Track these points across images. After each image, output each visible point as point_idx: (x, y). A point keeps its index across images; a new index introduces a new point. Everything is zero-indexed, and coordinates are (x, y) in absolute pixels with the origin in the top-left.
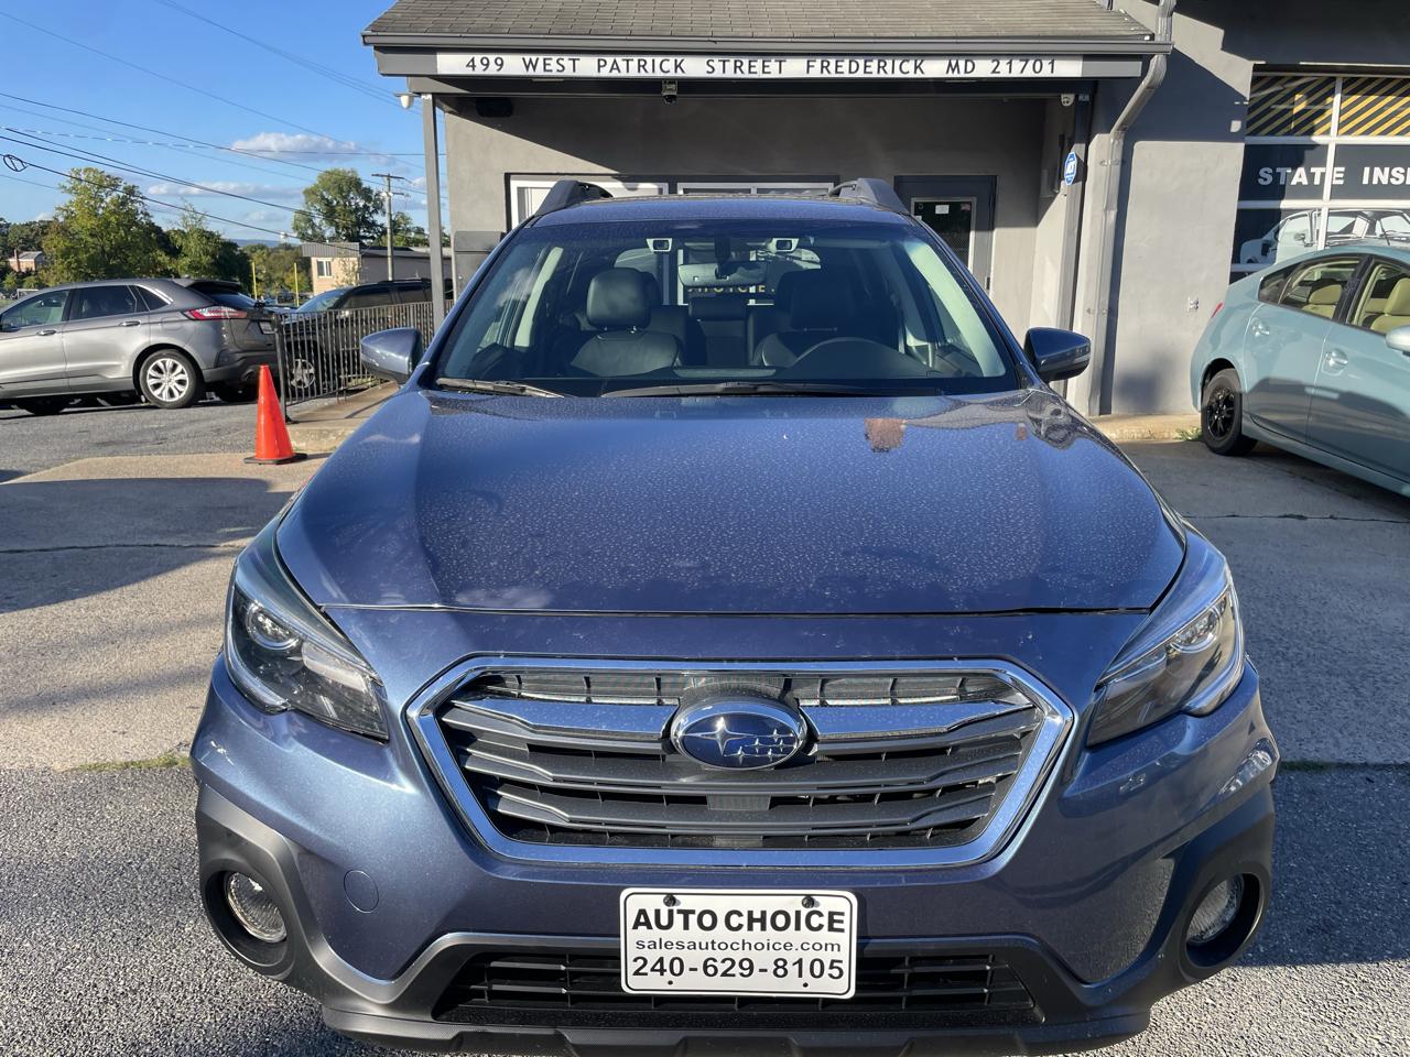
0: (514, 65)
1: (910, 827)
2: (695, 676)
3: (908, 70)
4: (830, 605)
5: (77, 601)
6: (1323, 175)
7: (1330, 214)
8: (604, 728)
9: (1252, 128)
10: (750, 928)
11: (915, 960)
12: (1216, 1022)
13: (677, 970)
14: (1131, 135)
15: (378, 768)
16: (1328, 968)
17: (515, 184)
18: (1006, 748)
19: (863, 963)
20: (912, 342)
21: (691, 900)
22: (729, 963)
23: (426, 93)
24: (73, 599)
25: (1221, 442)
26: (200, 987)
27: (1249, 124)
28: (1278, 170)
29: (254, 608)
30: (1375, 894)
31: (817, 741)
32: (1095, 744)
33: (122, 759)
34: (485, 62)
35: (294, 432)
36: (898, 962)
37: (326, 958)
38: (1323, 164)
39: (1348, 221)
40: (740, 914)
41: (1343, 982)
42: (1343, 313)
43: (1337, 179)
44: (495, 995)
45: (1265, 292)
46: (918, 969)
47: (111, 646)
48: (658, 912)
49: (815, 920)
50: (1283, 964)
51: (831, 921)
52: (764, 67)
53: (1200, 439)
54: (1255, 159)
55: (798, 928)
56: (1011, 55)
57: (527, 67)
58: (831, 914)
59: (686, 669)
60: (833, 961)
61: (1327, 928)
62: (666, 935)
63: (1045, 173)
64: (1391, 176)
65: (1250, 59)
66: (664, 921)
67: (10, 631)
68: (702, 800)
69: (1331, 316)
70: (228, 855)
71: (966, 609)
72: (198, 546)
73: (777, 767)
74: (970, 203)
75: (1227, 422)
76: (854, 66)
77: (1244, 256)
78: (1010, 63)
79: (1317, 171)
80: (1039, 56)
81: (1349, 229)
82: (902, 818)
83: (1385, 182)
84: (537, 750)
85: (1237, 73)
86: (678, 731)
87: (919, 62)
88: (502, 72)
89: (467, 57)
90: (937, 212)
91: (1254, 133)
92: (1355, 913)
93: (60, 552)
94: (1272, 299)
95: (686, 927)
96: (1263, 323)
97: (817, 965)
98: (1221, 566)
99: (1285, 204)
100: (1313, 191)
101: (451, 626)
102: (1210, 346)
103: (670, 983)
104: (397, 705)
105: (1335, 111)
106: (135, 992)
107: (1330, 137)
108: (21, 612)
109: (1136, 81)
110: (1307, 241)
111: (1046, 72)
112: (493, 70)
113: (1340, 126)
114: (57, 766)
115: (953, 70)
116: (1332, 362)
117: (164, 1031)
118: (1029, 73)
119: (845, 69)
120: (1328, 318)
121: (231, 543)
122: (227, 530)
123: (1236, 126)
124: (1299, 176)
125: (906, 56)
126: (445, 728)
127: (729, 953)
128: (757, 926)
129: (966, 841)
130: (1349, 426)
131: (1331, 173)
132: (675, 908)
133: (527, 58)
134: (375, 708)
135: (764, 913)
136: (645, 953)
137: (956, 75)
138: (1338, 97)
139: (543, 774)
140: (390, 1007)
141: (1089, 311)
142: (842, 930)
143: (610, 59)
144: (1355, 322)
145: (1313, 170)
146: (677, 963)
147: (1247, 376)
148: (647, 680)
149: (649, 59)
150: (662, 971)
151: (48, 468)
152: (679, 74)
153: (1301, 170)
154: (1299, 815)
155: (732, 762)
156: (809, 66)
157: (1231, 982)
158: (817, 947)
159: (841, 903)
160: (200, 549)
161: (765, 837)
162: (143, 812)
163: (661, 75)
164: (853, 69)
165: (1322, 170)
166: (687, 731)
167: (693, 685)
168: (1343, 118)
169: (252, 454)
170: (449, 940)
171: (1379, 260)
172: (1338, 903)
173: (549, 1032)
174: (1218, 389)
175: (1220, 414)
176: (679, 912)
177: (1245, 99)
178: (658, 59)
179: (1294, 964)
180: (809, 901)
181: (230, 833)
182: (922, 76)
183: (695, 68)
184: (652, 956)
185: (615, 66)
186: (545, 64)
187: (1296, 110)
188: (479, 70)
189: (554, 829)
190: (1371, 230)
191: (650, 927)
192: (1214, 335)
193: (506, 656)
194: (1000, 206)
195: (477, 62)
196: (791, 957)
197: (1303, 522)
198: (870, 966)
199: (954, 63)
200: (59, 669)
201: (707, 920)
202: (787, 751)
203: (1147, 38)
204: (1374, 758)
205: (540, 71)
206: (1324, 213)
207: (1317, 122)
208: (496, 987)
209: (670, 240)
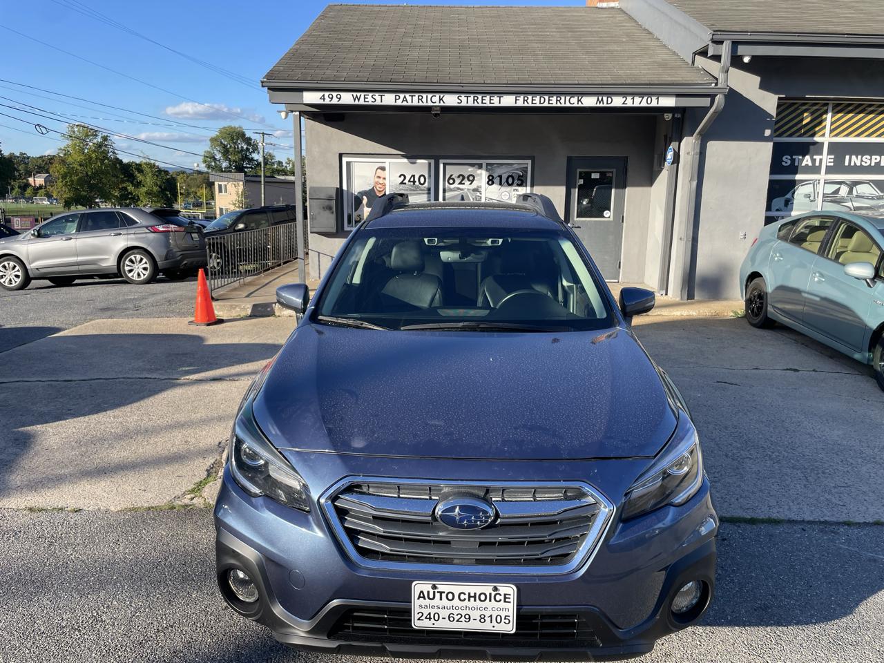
0: (347, 99)
1: (540, 556)
2: (446, 487)
3: (574, 102)
4: (507, 455)
5: (108, 412)
6: (821, 160)
7: (825, 183)
8: (406, 510)
9: (778, 133)
10: (469, 600)
11: (543, 617)
12: (700, 654)
13: (436, 618)
14: (705, 138)
15: (305, 524)
16: (761, 628)
17: (345, 160)
18: (584, 520)
19: (520, 617)
20: (565, 283)
21: (444, 587)
22: (460, 616)
23: (296, 111)
24: (106, 411)
25: (756, 320)
26: (203, 624)
27: (776, 131)
28: (794, 157)
29: (245, 446)
30: (794, 591)
31: (499, 517)
32: (625, 519)
33: (146, 505)
34: (331, 96)
35: (216, 306)
36: (535, 617)
37: (278, 610)
38: (821, 153)
39: (836, 187)
40: (465, 594)
41: (768, 636)
42: (823, 250)
43: (830, 162)
44: (355, 628)
45: (782, 233)
46: (544, 621)
47: (131, 440)
48: (428, 592)
49: (498, 598)
50: (738, 625)
51: (505, 598)
52: (490, 100)
53: (745, 317)
54: (779, 151)
55: (490, 601)
56: (633, 94)
57: (355, 100)
58: (505, 595)
59: (442, 484)
60: (506, 616)
61: (765, 608)
62: (432, 603)
63: (656, 156)
64: (862, 161)
65: (776, 93)
66: (431, 596)
67: (74, 430)
68: (448, 543)
69: (816, 251)
70: (232, 561)
71: (568, 458)
72: (169, 379)
73: (481, 529)
74: (612, 172)
75: (760, 309)
76: (542, 99)
77: (774, 206)
78: (633, 99)
79: (817, 158)
80: (650, 95)
81: (837, 191)
82: (537, 552)
83: (858, 164)
84: (376, 519)
85: (769, 102)
86: (439, 512)
87: (580, 98)
88: (341, 102)
89: (320, 94)
90: (592, 177)
91: (780, 136)
92: (781, 601)
93: (93, 381)
94: (784, 238)
95: (441, 599)
96: (779, 253)
97: (499, 618)
98: (693, 433)
99: (798, 177)
100: (815, 169)
101: (338, 461)
102: (750, 263)
103: (434, 624)
104: (315, 497)
105: (828, 123)
106: (172, 626)
107: (825, 138)
108: (79, 418)
109: (707, 109)
110: (812, 198)
111: (654, 104)
112: (335, 101)
113: (831, 131)
114: (112, 508)
115: (600, 103)
116: (816, 279)
117: (188, 645)
118: (644, 104)
119: (537, 102)
120: (814, 253)
121: (187, 377)
122: (184, 369)
123: (768, 133)
124: (807, 161)
125: (572, 94)
126: (336, 508)
127: (460, 612)
128: (472, 599)
129: (566, 563)
130: (831, 315)
131: (826, 159)
132: (436, 591)
133: (355, 94)
134: (304, 497)
135: (475, 594)
136: (422, 610)
137: (601, 105)
138: (830, 115)
139: (379, 529)
140: (308, 632)
141: (681, 239)
142: (510, 602)
143: (402, 96)
144: (829, 257)
145: (815, 157)
146: (436, 615)
147: (770, 284)
148: (425, 488)
149: (424, 95)
150: (430, 619)
151: (76, 326)
152: (442, 104)
153: (808, 157)
154: (762, 548)
155: (462, 526)
156: (516, 100)
157: (710, 634)
158: (499, 609)
159: (510, 590)
160: (171, 381)
161: (477, 560)
162: (162, 534)
163: (432, 104)
164: (542, 101)
165: (820, 157)
166: (442, 512)
167: (445, 490)
168: (833, 127)
169: (193, 319)
170: (335, 602)
171: (844, 220)
172: (773, 595)
173: (379, 645)
174: (755, 289)
175: (756, 304)
176: (438, 592)
177: (773, 117)
178: (430, 96)
179: (744, 626)
180: (495, 589)
181: (234, 551)
182: (582, 106)
183: (451, 100)
184: (426, 612)
185: (405, 99)
186: (365, 98)
187: (804, 122)
188: (327, 101)
189: (383, 554)
190: (850, 192)
191: (425, 599)
192: (752, 257)
193: (363, 476)
194: (629, 174)
195: (326, 96)
196: (487, 614)
197: (797, 373)
198: (523, 619)
199: (600, 98)
200: (105, 453)
201: (450, 596)
202: (486, 522)
203: (713, 85)
204: (808, 518)
205: (362, 102)
206: (822, 182)
207: (817, 129)
208: (355, 625)
209: (436, 239)
